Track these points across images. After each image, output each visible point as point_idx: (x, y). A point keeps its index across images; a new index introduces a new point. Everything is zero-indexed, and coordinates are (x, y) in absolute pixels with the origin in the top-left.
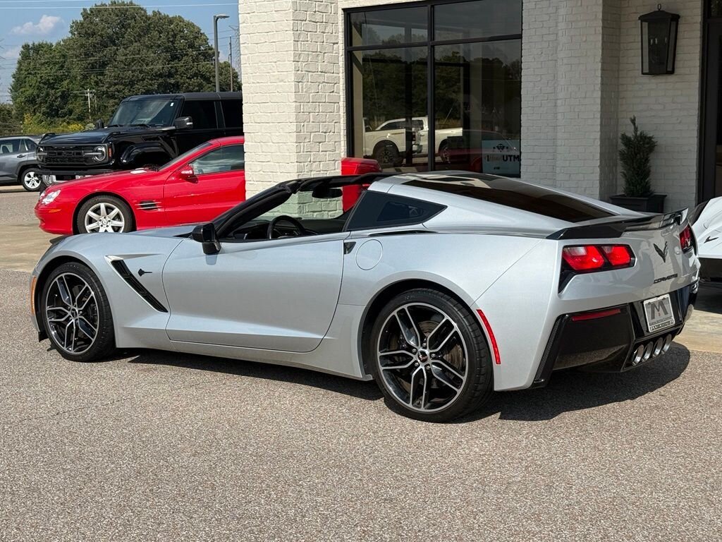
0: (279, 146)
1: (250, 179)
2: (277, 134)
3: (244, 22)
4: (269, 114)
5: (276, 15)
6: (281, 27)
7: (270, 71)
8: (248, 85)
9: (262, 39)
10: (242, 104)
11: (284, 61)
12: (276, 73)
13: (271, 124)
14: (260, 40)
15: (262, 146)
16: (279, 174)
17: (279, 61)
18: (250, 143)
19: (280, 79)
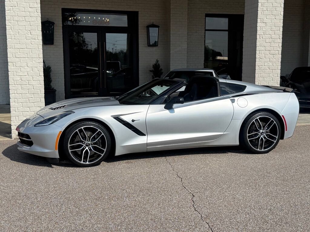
0: (32, 69)
1: (13, 84)
2: (32, 63)
3: (8, 10)
4: (26, 54)
5: (30, 9)
6: (34, 15)
7: (27, 34)
8: (11, 40)
9: (21, 19)
10: (7, 48)
11: (36, 30)
12: (30, 35)
13: (27, 58)
14: (20, 19)
15: (20, 69)
16: (32, 81)
17: (32, 30)
18: (12, 67)
19: (33, 38)
